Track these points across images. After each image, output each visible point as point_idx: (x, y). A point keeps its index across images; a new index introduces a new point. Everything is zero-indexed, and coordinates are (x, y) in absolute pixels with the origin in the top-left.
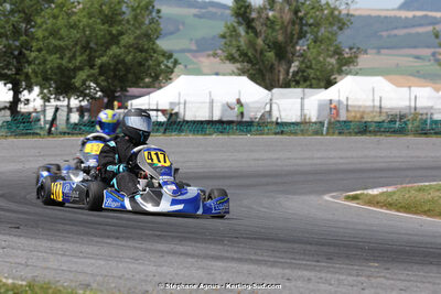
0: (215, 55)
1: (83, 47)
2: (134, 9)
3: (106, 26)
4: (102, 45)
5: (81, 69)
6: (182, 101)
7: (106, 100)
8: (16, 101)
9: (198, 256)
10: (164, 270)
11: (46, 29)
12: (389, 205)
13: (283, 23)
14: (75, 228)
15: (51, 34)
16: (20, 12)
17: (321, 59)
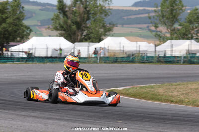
0: (49, 28)
2: (12, 7)
6: (34, 48)
9: (41, 118)
10: (26, 124)
12: (127, 95)
13: (79, 13)
17: (97, 29)
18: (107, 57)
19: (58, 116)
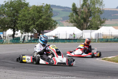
0: (67, 21)
1: (32, 19)
2: (45, 9)
3: (38, 14)
4: (37, 19)
5: (31, 25)
6: (59, 34)
7: (38, 34)
8: (14, 34)
11: (22, 15)
12: (114, 61)
13: (85, 12)
14: (29, 68)
15: (23, 16)
16: (15, 10)
17: (96, 22)
18: (102, 39)
19: (73, 74)
